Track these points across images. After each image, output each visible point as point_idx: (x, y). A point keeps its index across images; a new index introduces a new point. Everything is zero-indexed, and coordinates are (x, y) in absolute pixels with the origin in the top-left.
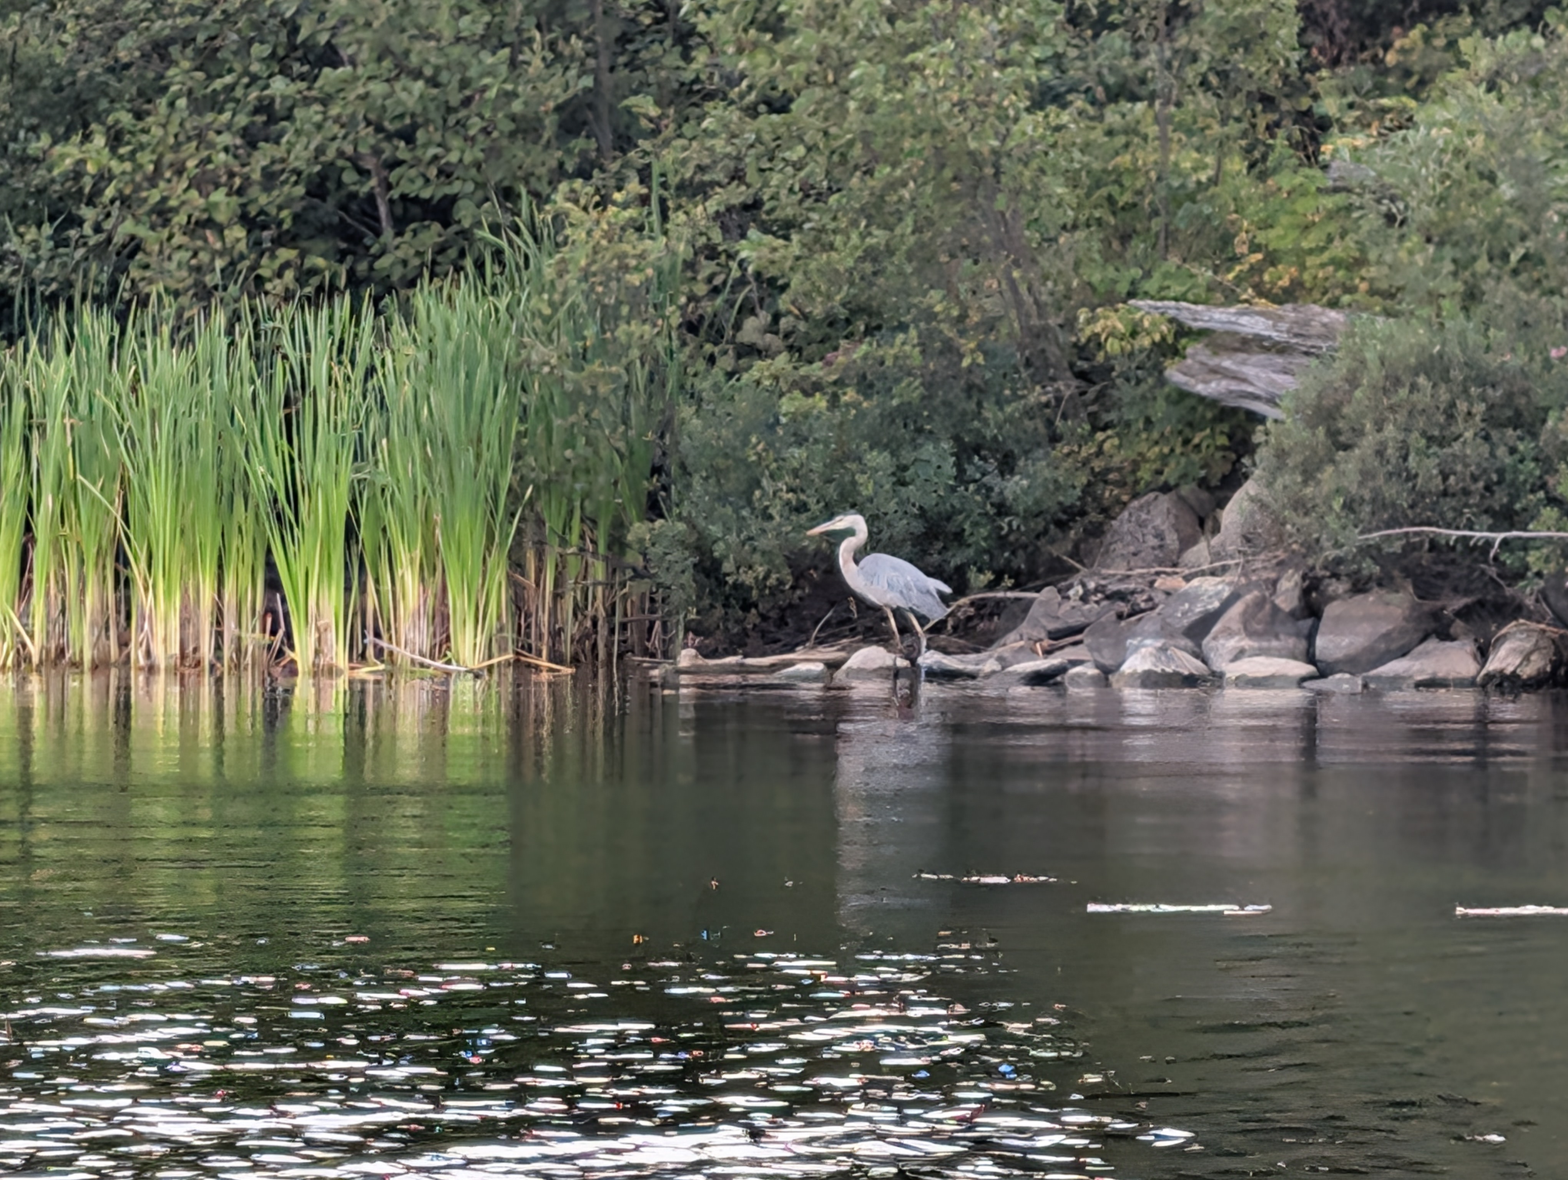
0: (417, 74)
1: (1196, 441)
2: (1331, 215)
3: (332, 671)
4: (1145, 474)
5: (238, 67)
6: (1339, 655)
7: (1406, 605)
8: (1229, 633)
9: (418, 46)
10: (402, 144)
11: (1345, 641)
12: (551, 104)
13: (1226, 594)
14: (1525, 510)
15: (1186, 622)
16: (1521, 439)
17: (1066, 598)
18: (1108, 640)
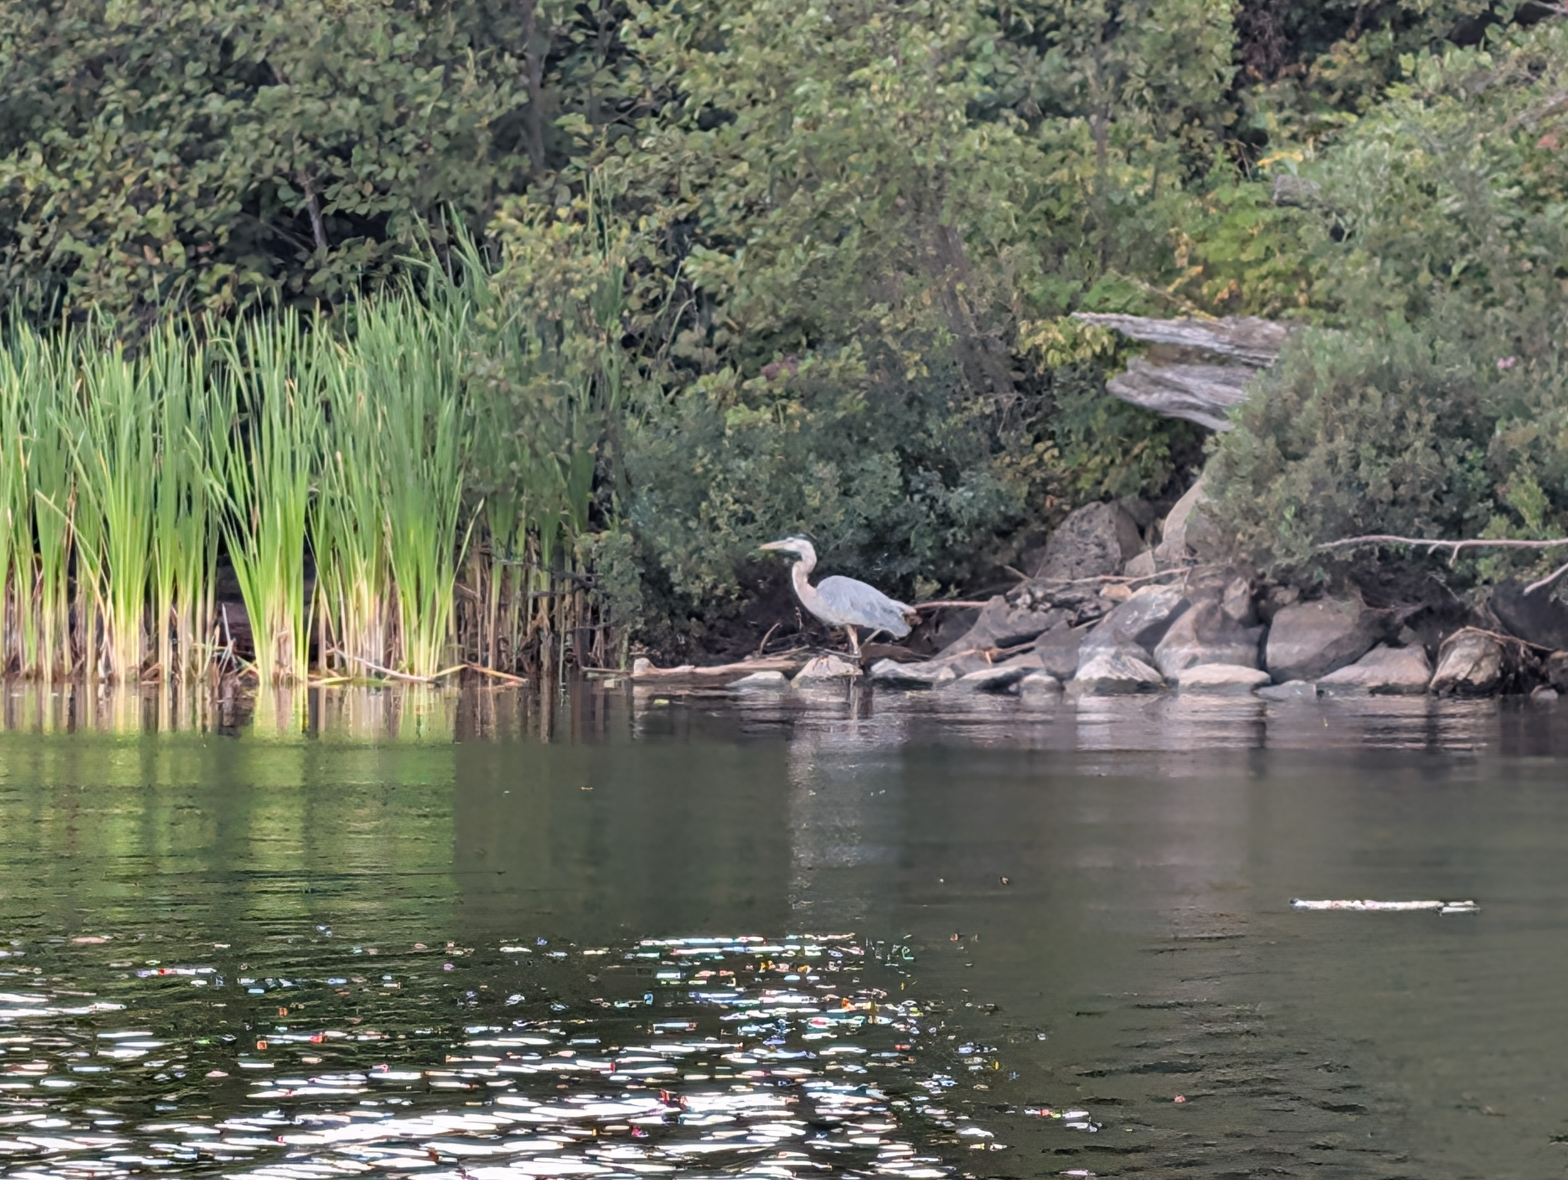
0: (353, 92)
1: (1136, 451)
2: (1268, 229)
3: (291, 681)
4: (1085, 484)
5: (173, 85)
6: (1289, 662)
7: (1356, 612)
8: (1180, 640)
9: (353, 64)
10: (338, 161)
11: (1296, 649)
12: (486, 121)
13: (1175, 602)
14: (1475, 517)
15: (1135, 630)
16: (1470, 448)
17: (1014, 607)
18: (1063, 649)
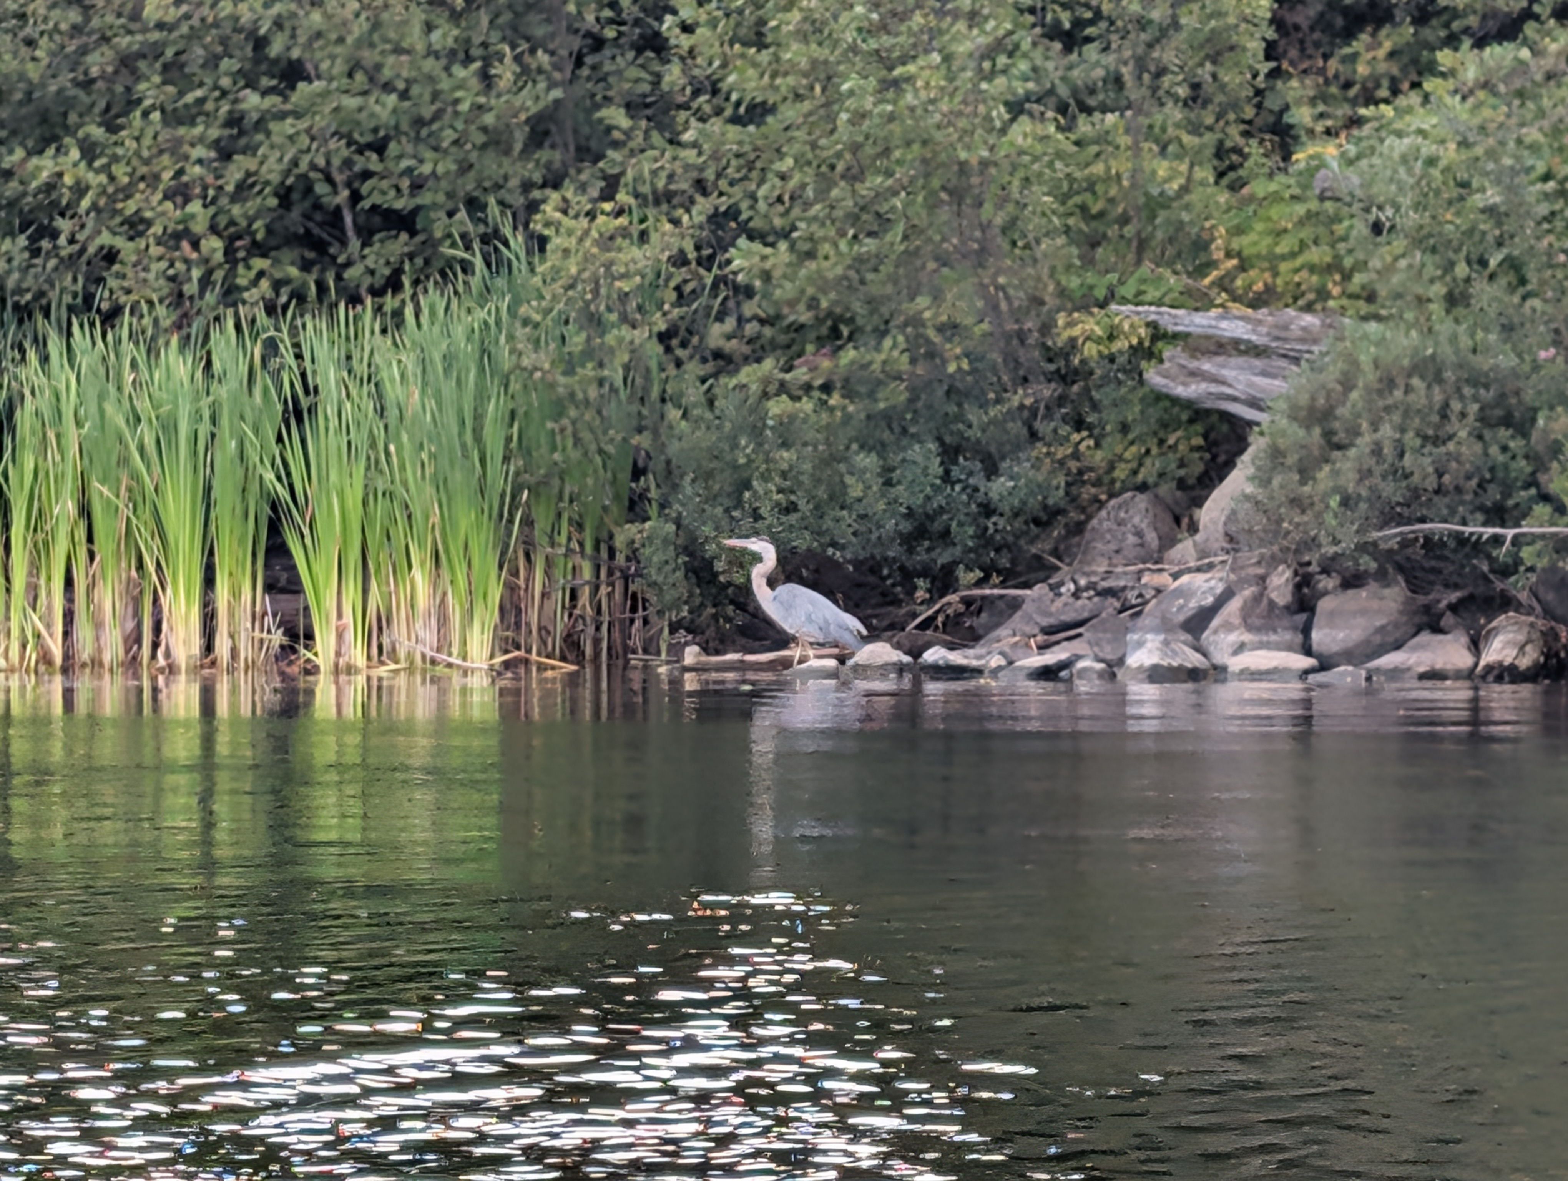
0: (388, 87)
1: (1171, 441)
2: (1301, 223)
3: (350, 670)
4: (1121, 472)
5: (209, 81)
6: (1335, 648)
7: (1401, 599)
8: (1228, 627)
9: (391, 60)
10: (374, 156)
11: (1341, 635)
12: (523, 117)
13: (1218, 591)
14: (1517, 505)
15: (1181, 618)
16: (1513, 437)
17: (1060, 595)
18: (1109, 635)
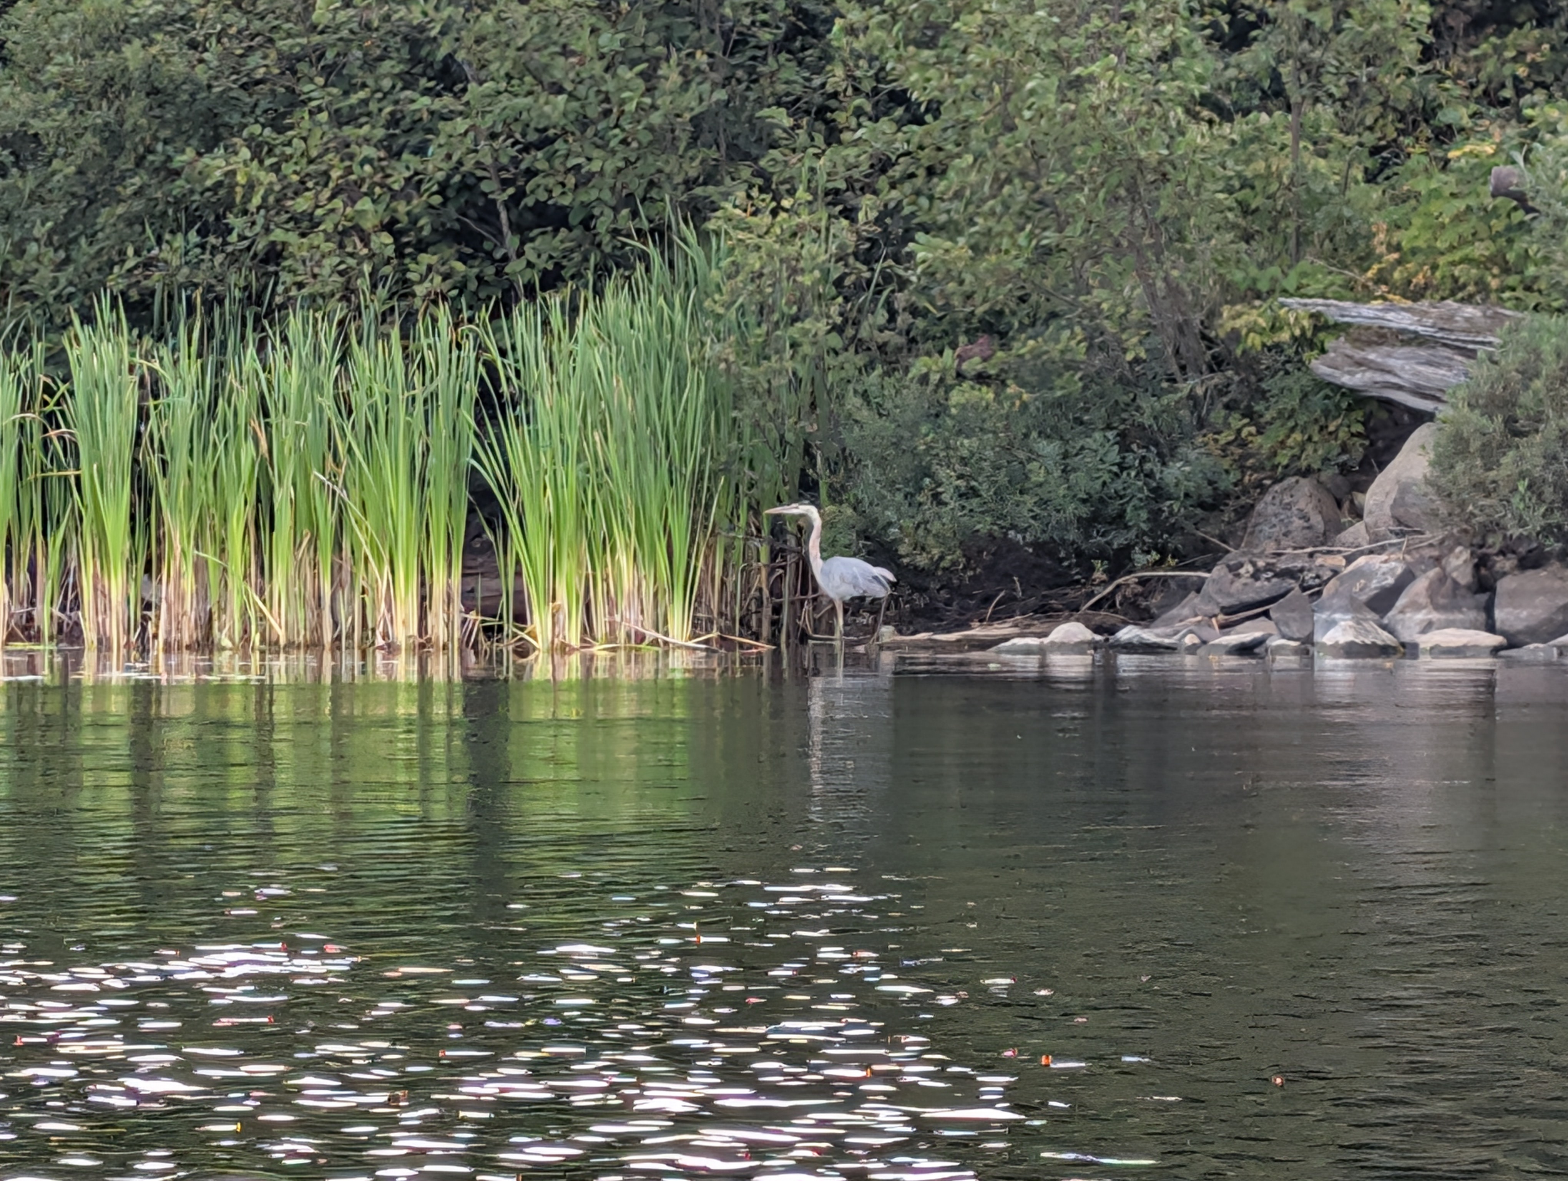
0: (559, 89)
1: (1331, 428)
3: (566, 649)
6: (1520, 626)
8: (1416, 606)
9: (559, 61)
11: (1524, 614)
12: (687, 116)
13: (1399, 571)
15: (1364, 598)
17: (1238, 576)
18: (1294, 615)
